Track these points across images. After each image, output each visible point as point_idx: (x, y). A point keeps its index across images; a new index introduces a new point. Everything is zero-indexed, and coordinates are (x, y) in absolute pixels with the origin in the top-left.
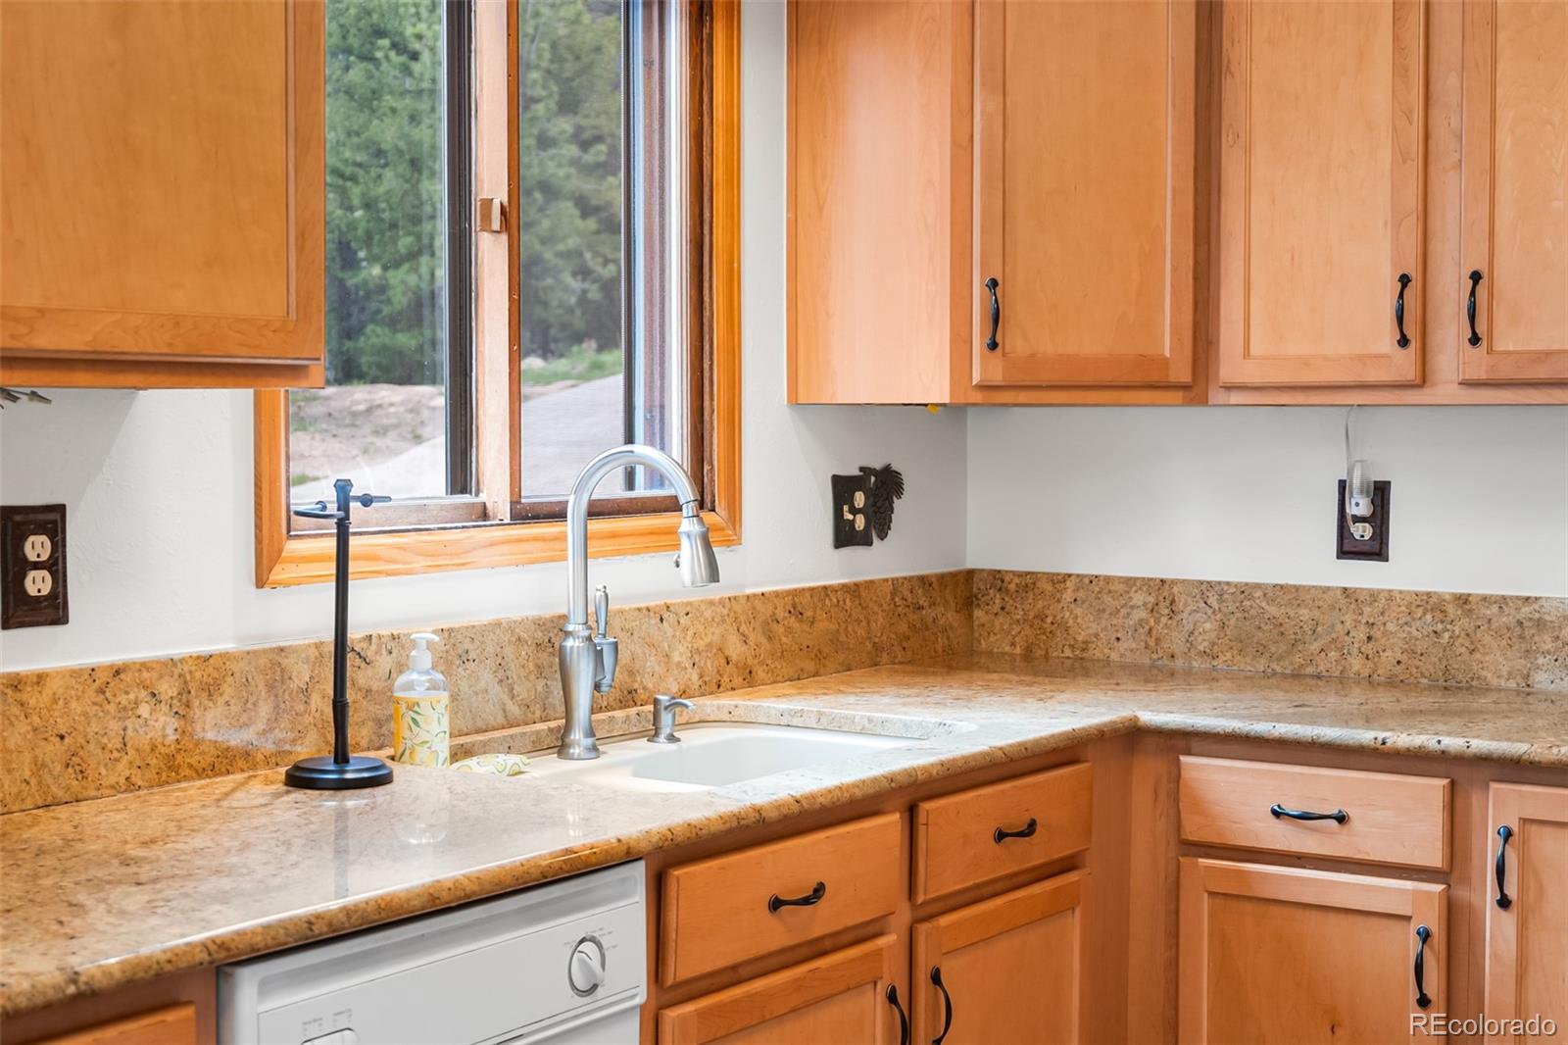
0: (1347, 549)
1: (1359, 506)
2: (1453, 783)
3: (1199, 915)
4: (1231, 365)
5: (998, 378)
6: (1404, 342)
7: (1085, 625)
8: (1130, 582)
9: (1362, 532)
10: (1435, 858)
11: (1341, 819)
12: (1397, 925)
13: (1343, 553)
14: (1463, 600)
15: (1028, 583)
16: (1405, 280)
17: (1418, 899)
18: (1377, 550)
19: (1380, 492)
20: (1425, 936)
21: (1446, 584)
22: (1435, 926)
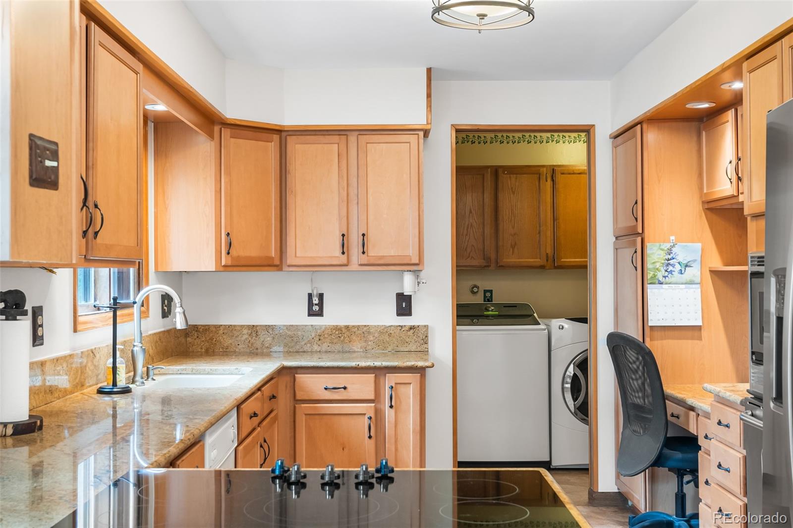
0: (311, 313)
1: (316, 300)
2: (376, 375)
3: (301, 420)
4: (290, 259)
5: (229, 263)
6: (343, 253)
7: (227, 341)
8: (242, 326)
9: (316, 308)
10: (372, 397)
11: (345, 388)
12: (361, 417)
13: (310, 315)
14: (347, 327)
15: (207, 329)
16: (343, 235)
17: (367, 409)
18: (320, 313)
19: (321, 296)
20: (370, 418)
21: (342, 323)
22: (373, 416)
